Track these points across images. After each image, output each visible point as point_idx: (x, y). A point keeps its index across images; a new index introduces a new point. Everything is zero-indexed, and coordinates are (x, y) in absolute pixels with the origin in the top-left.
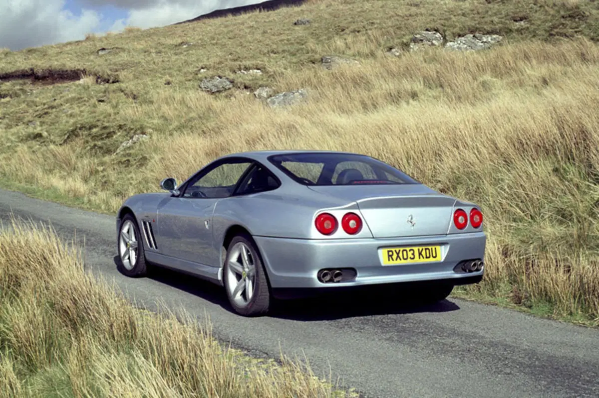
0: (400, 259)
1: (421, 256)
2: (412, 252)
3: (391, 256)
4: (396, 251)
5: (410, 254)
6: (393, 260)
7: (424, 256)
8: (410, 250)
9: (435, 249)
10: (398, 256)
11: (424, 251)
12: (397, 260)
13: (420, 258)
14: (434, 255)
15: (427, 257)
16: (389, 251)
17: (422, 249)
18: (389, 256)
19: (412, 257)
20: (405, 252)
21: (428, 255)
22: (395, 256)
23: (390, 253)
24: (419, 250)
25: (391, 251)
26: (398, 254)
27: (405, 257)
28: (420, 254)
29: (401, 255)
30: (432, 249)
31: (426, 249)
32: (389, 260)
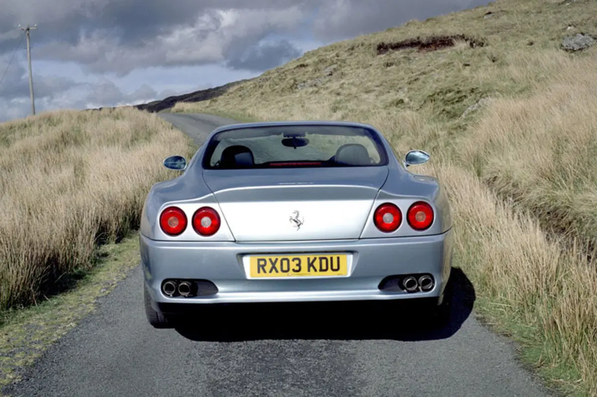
0: (277, 271)
1: (311, 268)
2: (297, 262)
3: (263, 266)
4: (270, 260)
5: (293, 265)
6: (265, 272)
7: (318, 268)
8: (293, 260)
9: (338, 258)
10: (274, 267)
11: (317, 261)
12: (271, 272)
13: (309, 270)
14: (335, 267)
15: (321, 270)
16: (259, 260)
17: (315, 259)
18: (259, 266)
19: (297, 268)
20: (285, 262)
21: (324, 267)
22: (269, 266)
23: (262, 263)
24: (309, 259)
25: (264, 260)
26: (274, 264)
27: (285, 268)
28: (311, 265)
29: (278, 265)
30: (332, 258)
31: (321, 259)
32: (259, 272)
